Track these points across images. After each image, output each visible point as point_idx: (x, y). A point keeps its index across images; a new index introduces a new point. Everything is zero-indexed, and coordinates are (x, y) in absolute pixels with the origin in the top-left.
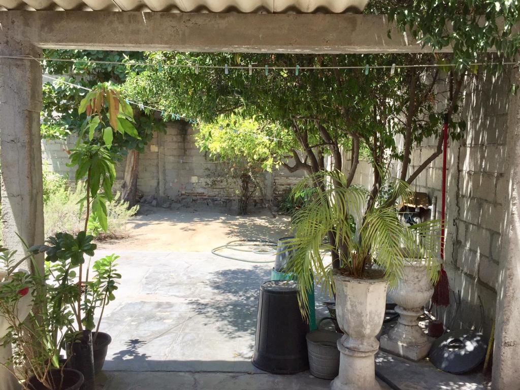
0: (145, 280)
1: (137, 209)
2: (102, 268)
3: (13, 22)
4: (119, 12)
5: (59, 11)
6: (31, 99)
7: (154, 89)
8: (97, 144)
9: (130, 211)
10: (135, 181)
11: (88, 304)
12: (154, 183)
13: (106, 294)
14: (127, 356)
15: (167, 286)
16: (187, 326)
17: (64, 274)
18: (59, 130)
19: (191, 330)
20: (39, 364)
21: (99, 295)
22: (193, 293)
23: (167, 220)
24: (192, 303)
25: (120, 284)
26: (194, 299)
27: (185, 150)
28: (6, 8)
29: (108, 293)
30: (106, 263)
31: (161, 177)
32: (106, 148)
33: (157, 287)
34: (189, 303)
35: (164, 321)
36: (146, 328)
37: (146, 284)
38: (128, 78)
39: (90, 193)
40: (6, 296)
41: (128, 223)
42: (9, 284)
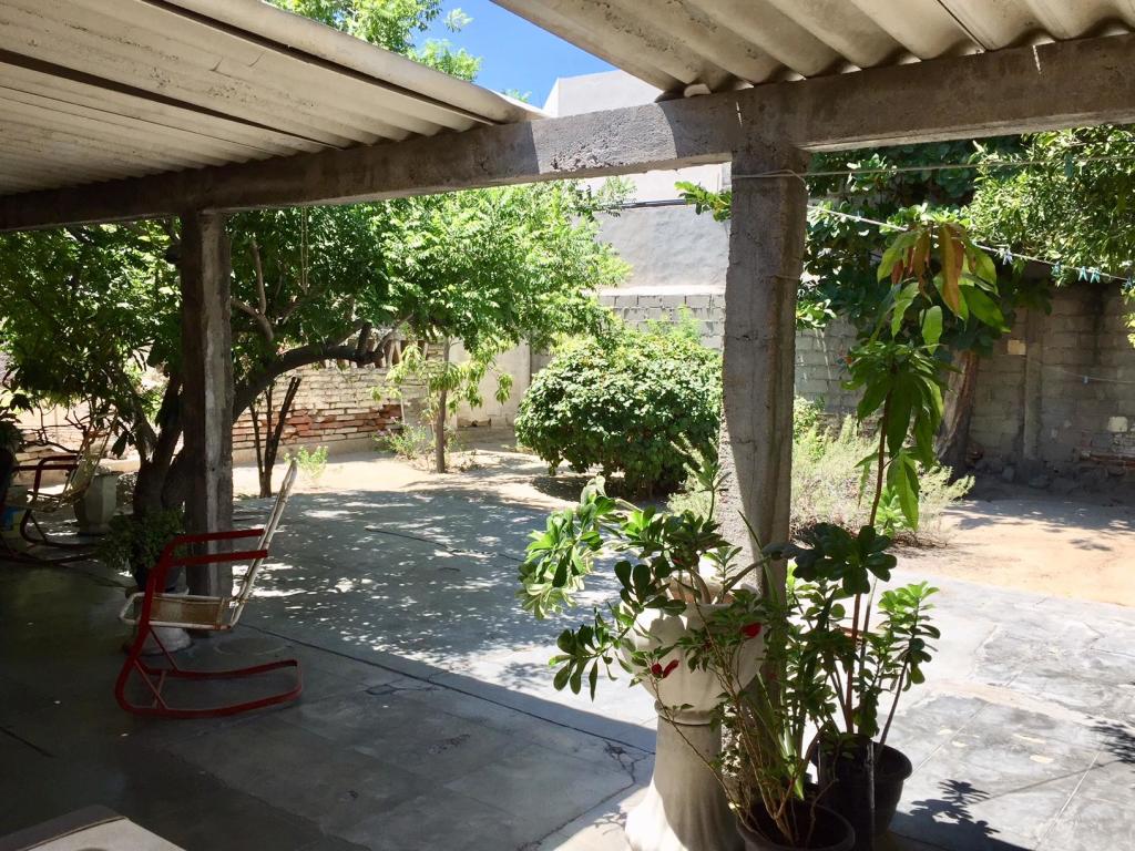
0: (985, 650)
1: (970, 486)
2: (897, 608)
3: (762, 108)
4: (978, 56)
5: (852, 73)
6: (784, 254)
7: (1041, 214)
8: (907, 342)
9: (952, 489)
10: (966, 422)
11: (866, 679)
12: (1010, 427)
13: (905, 667)
14: (942, 814)
15: (1040, 676)
16: (1091, 781)
17: (822, 608)
18: (811, 310)
19: (1100, 795)
20: (774, 781)
21: (888, 666)
22: (1107, 706)
23: (1040, 518)
24: (1105, 730)
25: (936, 650)
26: (1110, 722)
27: (1097, 352)
28: (751, 82)
29: (909, 666)
30: (906, 597)
31: (1029, 415)
32: (925, 352)
33: (1014, 673)
34: (1096, 729)
35: (1032, 757)
36: (988, 763)
37: (988, 660)
38: (979, 192)
39: (886, 444)
40: (721, 631)
41: (946, 514)
42: (727, 609)
